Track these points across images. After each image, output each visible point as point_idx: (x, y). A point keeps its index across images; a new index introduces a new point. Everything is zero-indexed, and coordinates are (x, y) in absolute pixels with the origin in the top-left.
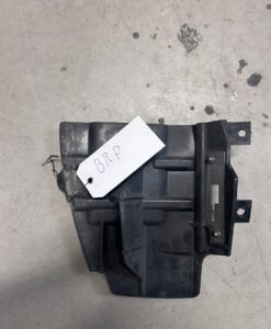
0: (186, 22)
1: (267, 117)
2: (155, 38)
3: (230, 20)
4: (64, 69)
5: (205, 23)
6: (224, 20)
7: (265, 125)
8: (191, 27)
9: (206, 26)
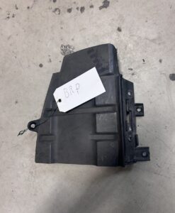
0: (62, 43)
1: (132, 69)
2: (50, 61)
3: (84, 29)
4: (16, 102)
5: (72, 38)
6: (80, 30)
7: (133, 74)
8: (65, 44)
9: (73, 40)
